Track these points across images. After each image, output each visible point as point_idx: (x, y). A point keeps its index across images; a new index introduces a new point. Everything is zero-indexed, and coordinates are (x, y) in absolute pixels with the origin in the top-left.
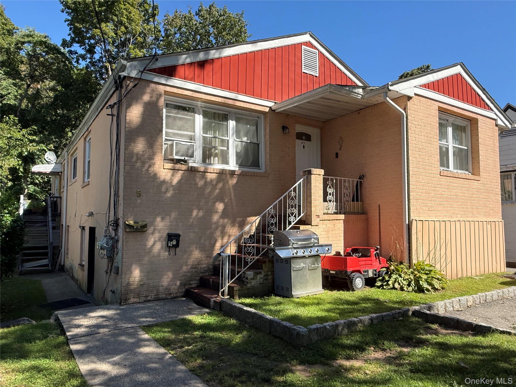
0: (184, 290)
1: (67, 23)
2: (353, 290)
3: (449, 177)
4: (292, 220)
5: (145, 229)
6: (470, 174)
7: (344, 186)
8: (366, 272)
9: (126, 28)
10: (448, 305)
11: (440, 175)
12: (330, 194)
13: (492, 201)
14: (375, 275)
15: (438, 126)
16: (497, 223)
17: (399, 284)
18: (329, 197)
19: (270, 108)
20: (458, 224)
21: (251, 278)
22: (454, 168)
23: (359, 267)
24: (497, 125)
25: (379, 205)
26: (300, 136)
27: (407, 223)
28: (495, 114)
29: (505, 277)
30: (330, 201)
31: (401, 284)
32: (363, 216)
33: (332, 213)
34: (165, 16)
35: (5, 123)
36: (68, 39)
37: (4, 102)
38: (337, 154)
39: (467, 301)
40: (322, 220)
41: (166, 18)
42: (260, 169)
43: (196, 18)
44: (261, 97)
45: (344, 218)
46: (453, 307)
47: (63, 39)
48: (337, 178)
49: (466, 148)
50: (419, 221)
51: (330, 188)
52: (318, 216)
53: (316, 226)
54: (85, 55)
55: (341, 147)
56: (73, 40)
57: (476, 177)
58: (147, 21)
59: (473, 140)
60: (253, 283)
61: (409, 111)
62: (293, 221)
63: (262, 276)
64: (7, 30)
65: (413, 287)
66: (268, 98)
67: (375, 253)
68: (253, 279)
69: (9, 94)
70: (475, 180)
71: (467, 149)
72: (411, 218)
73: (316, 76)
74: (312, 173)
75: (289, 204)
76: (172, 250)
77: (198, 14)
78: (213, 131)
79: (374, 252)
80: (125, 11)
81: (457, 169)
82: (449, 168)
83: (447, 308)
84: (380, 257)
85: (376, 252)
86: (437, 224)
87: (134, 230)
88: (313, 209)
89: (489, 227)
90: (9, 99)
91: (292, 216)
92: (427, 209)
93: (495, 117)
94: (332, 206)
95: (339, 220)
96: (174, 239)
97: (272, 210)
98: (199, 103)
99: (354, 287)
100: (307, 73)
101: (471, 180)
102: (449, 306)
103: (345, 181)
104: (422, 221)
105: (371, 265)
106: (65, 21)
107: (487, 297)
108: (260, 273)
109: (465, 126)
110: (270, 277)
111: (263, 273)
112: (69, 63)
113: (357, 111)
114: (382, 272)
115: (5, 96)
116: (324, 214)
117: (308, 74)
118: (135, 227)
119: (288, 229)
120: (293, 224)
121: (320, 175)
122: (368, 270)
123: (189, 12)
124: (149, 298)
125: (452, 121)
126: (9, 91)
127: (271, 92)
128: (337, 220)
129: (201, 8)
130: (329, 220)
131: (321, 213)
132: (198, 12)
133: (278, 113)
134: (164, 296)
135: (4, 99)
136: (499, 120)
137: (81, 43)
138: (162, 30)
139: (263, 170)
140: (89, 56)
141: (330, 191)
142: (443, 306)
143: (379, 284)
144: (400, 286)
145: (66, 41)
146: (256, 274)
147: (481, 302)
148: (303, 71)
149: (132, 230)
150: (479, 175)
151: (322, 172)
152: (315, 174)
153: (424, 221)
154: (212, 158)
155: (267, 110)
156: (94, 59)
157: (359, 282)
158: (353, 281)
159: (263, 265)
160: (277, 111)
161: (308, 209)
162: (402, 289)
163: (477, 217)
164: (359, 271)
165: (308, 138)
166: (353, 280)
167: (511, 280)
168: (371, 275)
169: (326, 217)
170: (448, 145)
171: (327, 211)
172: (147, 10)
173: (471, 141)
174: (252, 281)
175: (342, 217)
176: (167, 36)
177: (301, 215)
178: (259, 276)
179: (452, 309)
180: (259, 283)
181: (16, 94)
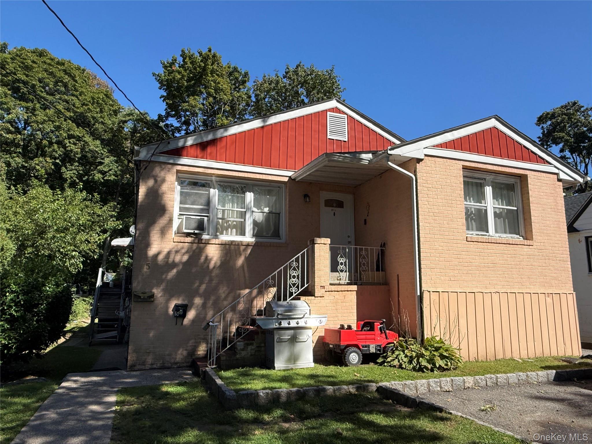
0: (191, 360)
1: (162, 99)
2: (346, 365)
3: (481, 242)
4: (294, 291)
5: (152, 300)
6: (521, 238)
7: (360, 255)
8: (366, 347)
9: (215, 98)
10: (432, 384)
11: (467, 241)
12: (342, 264)
13: (555, 269)
14: (379, 350)
15: (462, 186)
16: (563, 297)
17: (399, 361)
18: (340, 267)
19: (290, 177)
20: (496, 297)
21: (241, 349)
22: (496, 232)
23: (357, 341)
24: (559, 180)
25: (398, 275)
26: (329, 203)
27: (419, 294)
28: (555, 167)
29: (563, 360)
30: (342, 271)
31: (401, 361)
32: (383, 287)
33: (346, 283)
34: (254, 82)
35: (88, 201)
36: (163, 113)
37: (105, 178)
38: (365, 220)
39: (465, 382)
40: (329, 291)
41: (256, 83)
42: (280, 239)
43: (285, 80)
44: (279, 167)
45: (356, 289)
46: (441, 388)
47: (159, 115)
48: (350, 246)
49: (516, 208)
50: (433, 292)
51: (341, 257)
52: (323, 287)
53: (320, 297)
54: (180, 127)
55: (368, 213)
56: (168, 115)
57: (526, 242)
58: (237, 89)
59: (524, 199)
60: (244, 353)
61: (418, 174)
62: (295, 293)
63: (253, 347)
64: (113, 110)
65: (415, 365)
66: (287, 168)
67: (381, 327)
68: (243, 350)
69: (110, 170)
70: (525, 245)
71: (517, 210)
72: (423, 289)
73: (345, 141)
74: (315, 242)
75: (290, 275)
76: (179, 320)
77: (286, 77)
78: (231, 204)
79: (378, 325)
80: (212, 83)
81: (505, 233)
82: (488, 232)
83: (431, 388)
84: (387, 331)
86: (462, 297)
87: (141, 300)
88: (316, 279)
89: (549, 300)
90: (110, 176)
91: (294, 287)
92: (447, 278)
93: (556, 171)
94: (345, 276)
95: (351, 291)
96: (181, 309)
97: (270, 281)
98: (213, 178)
99: (347, 363)
100: (333, 139)
101: (517, 245)
102: (434, 385)
103: (361, 249)
104: (439, 292)
105: (375, 339)
106: (161, 98)
107: (499, 380)
108: (252, 344)
109: (514, 184)
110: (263, 349)
111: (255, 344)
112: (166, 136)
113: (379, 175)
114: (388, 348)
115: (106, 172)
116: (331, 284)
117: (335, 141)
118: (142, 297)
119: (288, 300)
120: (294, 295)
121: (326, 244)
122: (369, 345)
123: (276, 75)
124: (155, 366)
125: (491, 180)
126: (111, 168)
127: (291, 161)
128: (348, 291)
129: (287, 70)
130: (337, 291)
131: (327, 284)
132: (285, 74)
133: (298, 181)
134: (170, 365)
135: (106, 176)
136: (561, 173)
137: (178, 116)
138: (253, 96)
139: (283, 241)
140: (184, 128)
141: (341, 260)
142: (425, 385)
143: (380, 360)
144: (399, 364)
145: (162, 116)
146: (248, 345)
147: (488, 384)
148: (329, 137)
149: (140, 300)
150: (531, 239)
151: (328, 241)
152: (319, 244)
154: (230, 230)
155: (286, 179)
156: (190, 130)
157: (354, 357)
158: (346, 355)
159: (256, 337)
160: (297, 180)
161: (313, 280)
162: (400, 367)
163: (529, 288)
164: (357, 346)
165: (340, 204)
167: (568, 364)
168: (373, 350)
169: (333, 288)
170: (486, 207)
171: (339, 281)
172: (237, 78)
173: (522, 201)
174: (242, 352)
175: (355, 287)
176: (258, 101)
177: (304, 286)
178: (250, 348)
179: (439, 389)
180: (250, 354)
181: (116, 170)
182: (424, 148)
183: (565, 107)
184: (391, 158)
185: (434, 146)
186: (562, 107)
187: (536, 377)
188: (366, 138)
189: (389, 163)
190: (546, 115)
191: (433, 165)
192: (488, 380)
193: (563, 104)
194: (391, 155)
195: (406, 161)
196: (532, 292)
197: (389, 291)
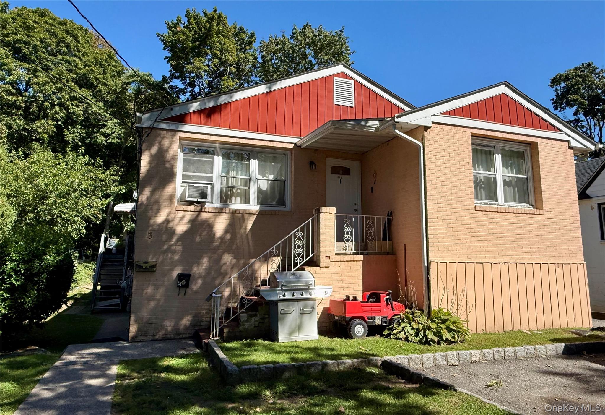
1: (167, 60)
2: (352, 338)
3: (490, 211)
4: (298, 261)
5: (154, 269)
6: (531, 207)
7: (367, 224)
8: (372, 319)
9: (220, 59)
10: (438, 358)
11: (475, 210)
12: (348, 233)
13: (565, 239)
14: (386, 322)
15: (471, 154)
16: (574, 267)
17: (405, 334)
18: (346, 236)
19: (295, 144)
20: (504, 267)
21: (244, 320)
22: (506, 200)
23: (362, 313)
24: (570, 148)
25: (405, 245)
26: (335, 170)
27: (426, 264)
28: (566, 134)
29: (572, 333)
30: (348, 241)
31: (407, 334)
32: (390, 257)
33: (352, 253)
34: (260, 43)
35: (91, 165)
36: (168, 75)
37: (108, 141)
38: (372, 188)
39: (471, 356)
40: (334, 261)
41: (262, 44)
42: (285, 207)
43: (292, 41)
44: (284, 134)
45: (362, 259)
46: (447, 361)
47: (163, 76)
48: (356, 215)
49: (526, 177)
50: (440, 262)
51: (347, 226)
52: (329, 257)
53: (326, 267)
54: (185, 89)
55: (375, 181)
56: (173, 77)
57: (536, 211)
58: (243, 50)
59: (534, 167)
60: (247, 325)
61: (425, 143)
62: (300, 263)
63: (257, 319)
64: (116, 71)
65: (421, 337)
66: (292, 135)
67: (387, 299)
68: (246, 321)
69: (113, 133)
70: (534, 214)
72: (430, 259)
73: (352, 107)
74: (320, 212)
75: (295, 245)
76: (182, 291)
77: (293, 38)
78: (235, 171)
79: (385, 297)
80: (218, 44)
81: (515, 201)
82: (497, 201)
83: (437, 362)
84: (394, 303)
85: (387, 297)
86: (470, 267)
87: (144, 270)
88: (322, 249)
89: (559, 270)
90: (113, 139)
91: (299, 257)
92: (455, 249)
93: (568, 138)
94: (351, 246)
95: (357, 261)
96: (184, 279)
97: (275, 251)
98: (217, 145)
99: (352, 335)
100: (340, 105)
101: (527, 214)
102: (440, 359)
103: (367, 218)
104: (446, 263)
105: (380, 311)
106: (165, 59)
107: (506, 353)
108: (255, 316)
109: (524, 152)
110: (267, 320)
111: (258, 315)
112: (170, 98)
113: (386, 142)
114: (394, 320)
115: (109, 135)
116: (336, 254)
117: (341, 107)
118: (144, 267)
119: (293, 270)
120: (299, 265)
121: (331, 213)
122: (375, 317)
123: (283, 36)
124: (157, 337)
125: (501, 147)
126: (114, 130)
127: (296, 128)
128: (353, 261)
129: (294, 30)
130: (343, 261)
131: (332, 254)
132: (292, 35)
133: (304, 148)
134: (172, 336)
135: (109, 139)
136: (572, 141)
137: (182, 77)
138: (259, 57)
139: (288, 209)
140: (189, 89)
141: (347, 229)
142: (431, 359)
143: (386, 332)
144: (405, 336)
145: (166, 77)
146: (251, 316)
147: (496, 357)
148: (335, 103)
149: (142, 270)
150: (542, 208)
151: (334, 210)
152: (325, 213)
153: (448, 263)
154: (234, 198)
155: (291, 146)
156: (195, 92)
157: (359, 329)
158: (351, 328)
159: (259, 308)
160: (302, 147)
161: (318, 249)
162: (407, 339)
163: (539, 258)
164: (362, 318)
165: (346, 171)
166: (351, 326)
167: (578, 336)
168: (378, 322)
169: (339, 258)
170: (495, 175)
171: (344, 251)
172: (243, 39)
173: (533, 169)
174: (245, 323)
175: (361, 257)
176: (264, 62)
177: (309, 256)
178: (253, 319)
179: (445, 363)
180: (253, 326)
181: (120, 132)
182: (432, 116)
183: (579, 69)
184: (398, 125)
185: (442, 114)
186: (576, 69)
187: (545, 350)
188: (374, 104)
189: (396, 131)
190: (559, 77)
191: (441, 133)
192: (495, 353)
193: (577, 65)
194: (398, 122)
195: (414, 129)
196: (541, 262)
197: (396, 262)
